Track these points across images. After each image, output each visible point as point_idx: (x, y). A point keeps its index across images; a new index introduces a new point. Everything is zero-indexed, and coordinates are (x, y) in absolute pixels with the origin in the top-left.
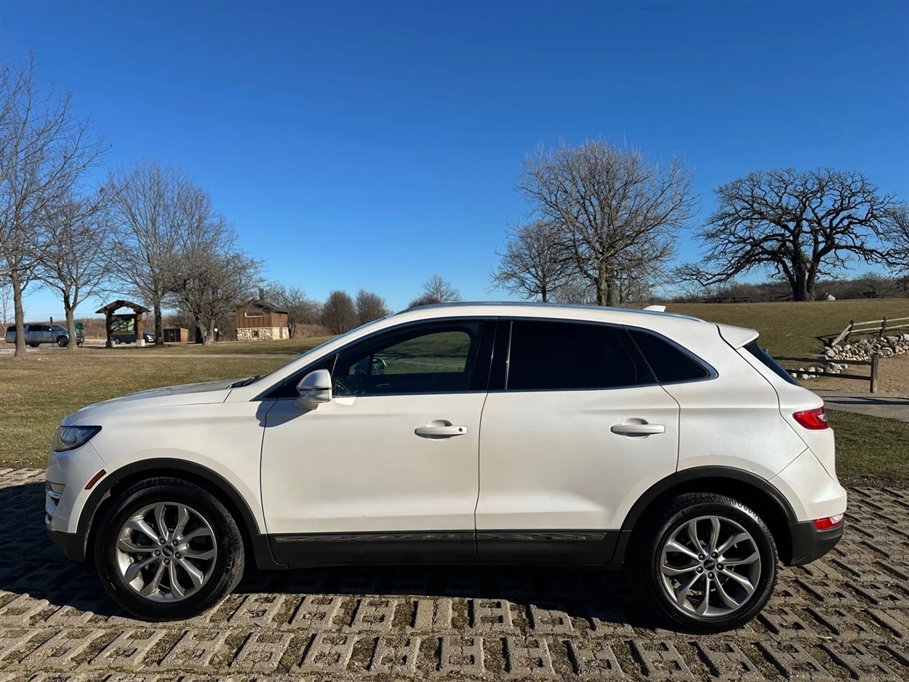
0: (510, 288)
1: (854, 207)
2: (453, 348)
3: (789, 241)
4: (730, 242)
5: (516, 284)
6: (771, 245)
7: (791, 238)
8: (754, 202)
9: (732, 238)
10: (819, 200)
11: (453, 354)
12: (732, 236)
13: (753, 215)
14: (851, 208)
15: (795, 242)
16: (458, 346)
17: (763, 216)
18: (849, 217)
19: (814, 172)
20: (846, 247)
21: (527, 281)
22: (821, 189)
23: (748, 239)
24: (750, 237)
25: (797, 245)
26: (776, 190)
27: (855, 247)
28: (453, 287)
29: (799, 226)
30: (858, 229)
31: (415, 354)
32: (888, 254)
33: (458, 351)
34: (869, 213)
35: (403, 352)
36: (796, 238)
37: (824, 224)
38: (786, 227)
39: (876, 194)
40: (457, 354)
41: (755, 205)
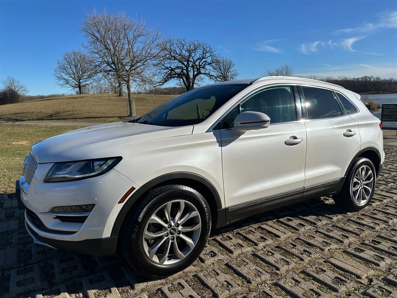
0: (61, 85)
1: (207, 58)
2: (47, 115)
3: (185, 69)
4: (162, 68)
5: (64, 83)
6: (178, 71)
7: (185, 68)
8: (171, 52)
9: (163, 67)
10: (194, 54)
11: (49, 118)
12: (163, 66)
13: (171, 57)
14: (206, 58)
15: (187, 70)
16: (50, 114)
17: (175, 58)
18: (206, 61)
19: (193, 41)
20: (204, 74)
21: (70, 81)
22: (195, 49)
23: (169, 68)
24: (170, 67)
25: (188, 72)
26: (179, 47)
27: (206, 74)
28: (22, 83)
29: (188, 63)
30: (208, 67)
31: (24, 119)
32: (217, 77)
33: (51, 117)
34: (211, 61)
35: (15, 118)
36: (187, 68)
37: (196, 64)
38: (183, 64)
39: (214, 53)
40: (52, 118)
41: (172, 53)
